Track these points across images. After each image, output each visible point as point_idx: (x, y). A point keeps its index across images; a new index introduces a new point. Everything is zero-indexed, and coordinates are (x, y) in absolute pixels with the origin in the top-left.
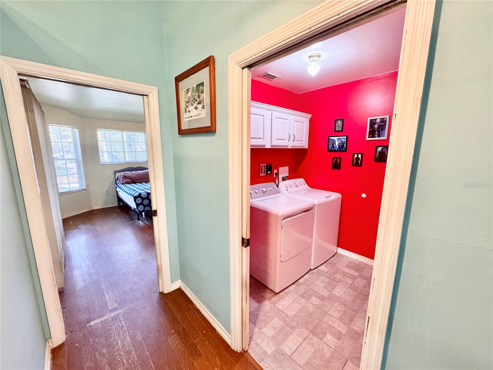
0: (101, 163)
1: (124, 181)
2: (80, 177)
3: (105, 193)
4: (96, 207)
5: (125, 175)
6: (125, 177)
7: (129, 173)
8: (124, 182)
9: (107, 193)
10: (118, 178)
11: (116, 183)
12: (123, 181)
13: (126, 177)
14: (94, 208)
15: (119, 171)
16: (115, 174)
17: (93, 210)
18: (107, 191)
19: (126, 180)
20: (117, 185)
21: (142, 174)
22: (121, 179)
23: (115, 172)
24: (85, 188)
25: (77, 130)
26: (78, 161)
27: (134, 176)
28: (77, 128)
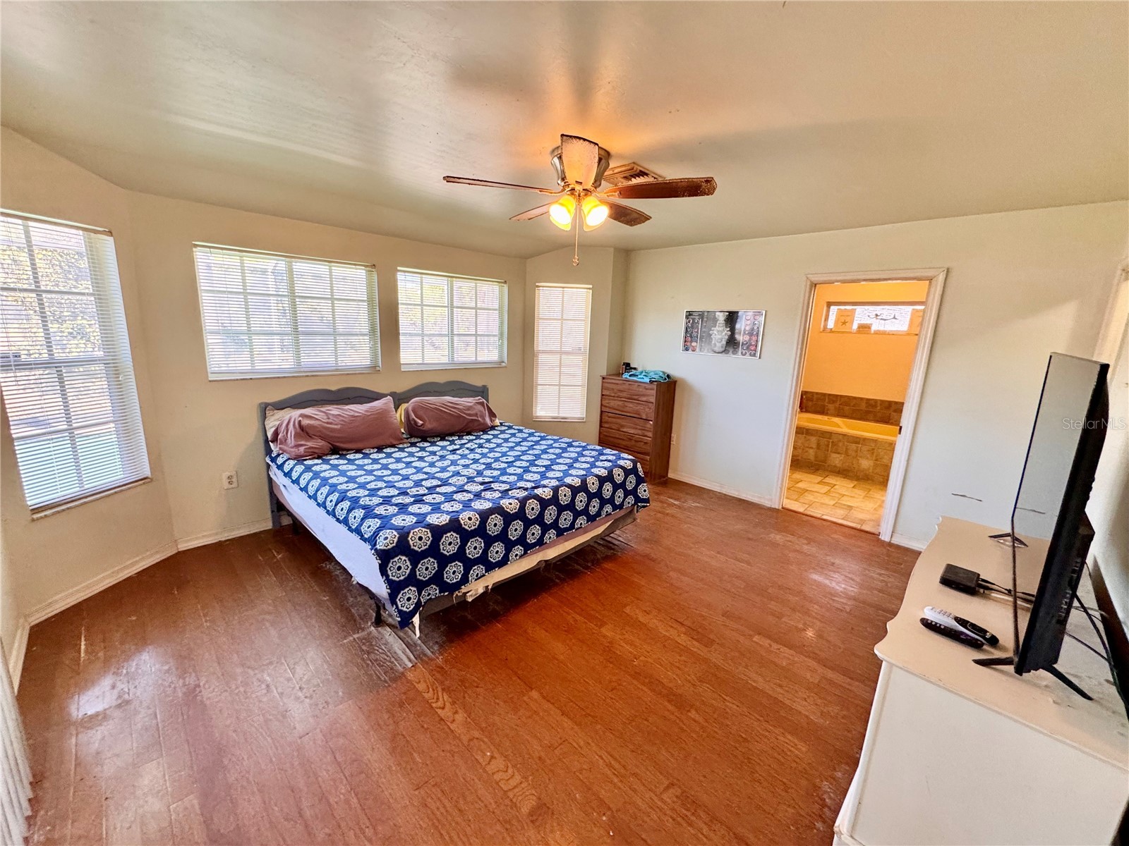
0: (212, 377)
1: (302, 445)
2: (125, 432)
3: (226, 485)
4: (190, 540)
5: (305, 422)
6: (304, 432)
7: (317, 415)
8: (302, 449)
9: (235, 485)
10: (276, 433)
11: (268, 451)
12: (298, 446)
13: (311, 432)
14: (184, 546)
15: (280, 406)
16: (264, 417)
17: (179, 553)
18: (234, 480)
19: (310, 444)
20: (273, 460)
21: (364, 418)
22: (291, 441)
23: (264, 410)
24: (147, 472)
25: (111, 239)
26: (114, 371)
27: (339, 427)
28: (110, 233)
